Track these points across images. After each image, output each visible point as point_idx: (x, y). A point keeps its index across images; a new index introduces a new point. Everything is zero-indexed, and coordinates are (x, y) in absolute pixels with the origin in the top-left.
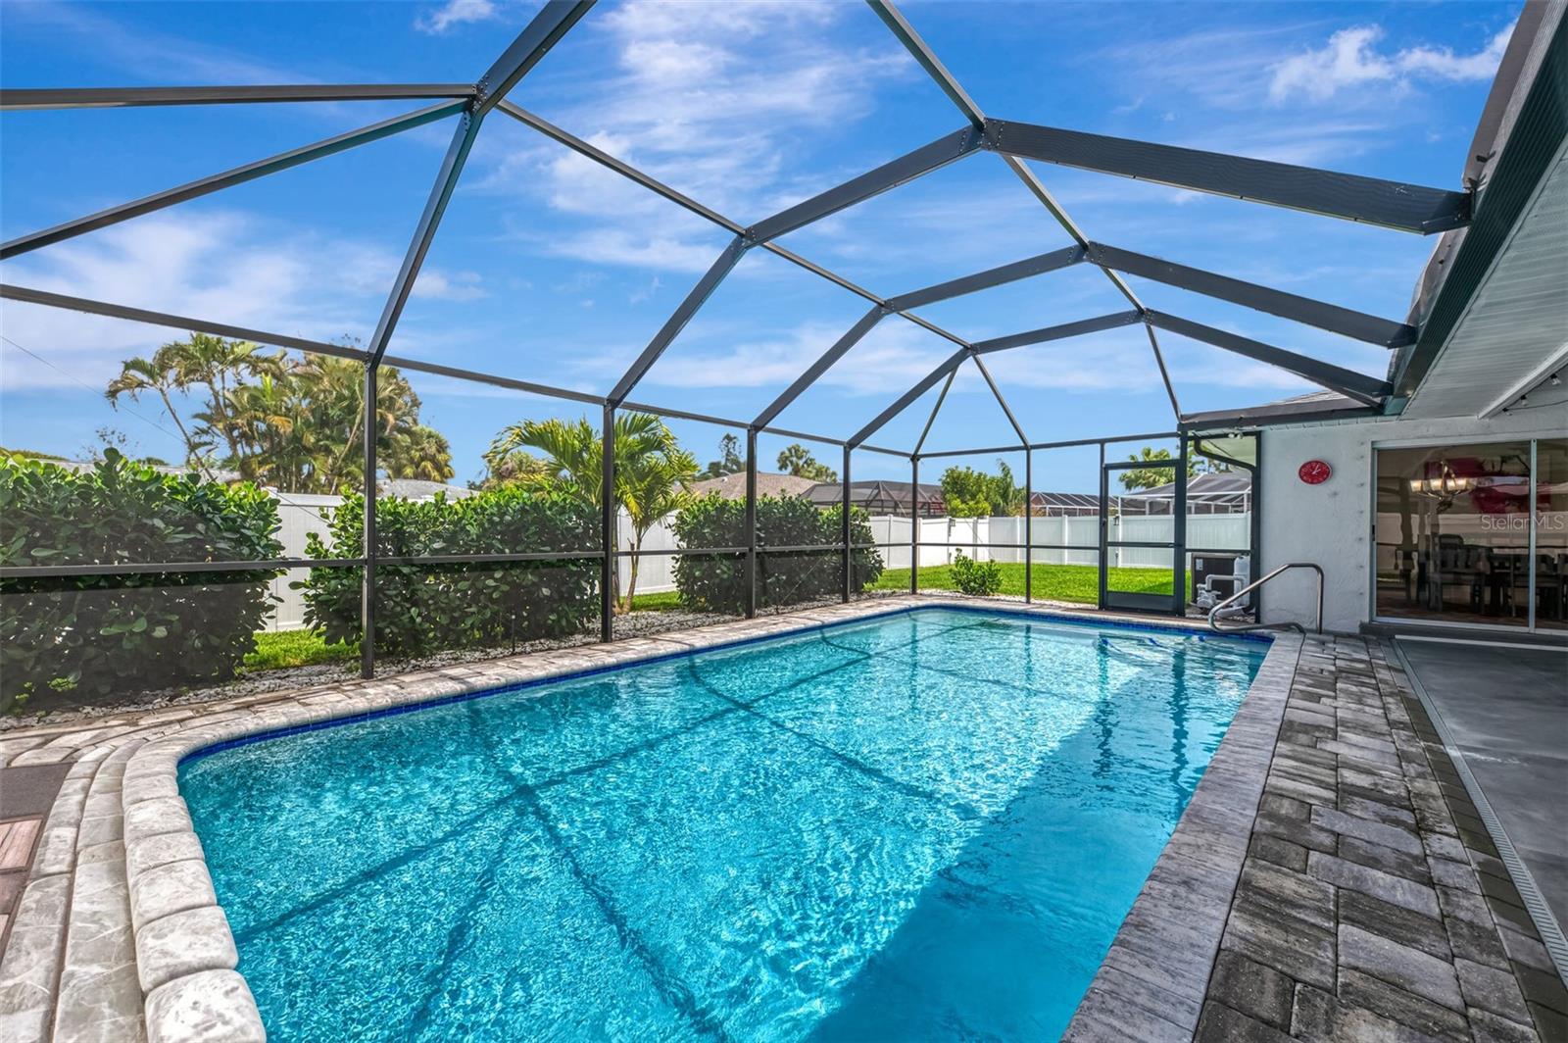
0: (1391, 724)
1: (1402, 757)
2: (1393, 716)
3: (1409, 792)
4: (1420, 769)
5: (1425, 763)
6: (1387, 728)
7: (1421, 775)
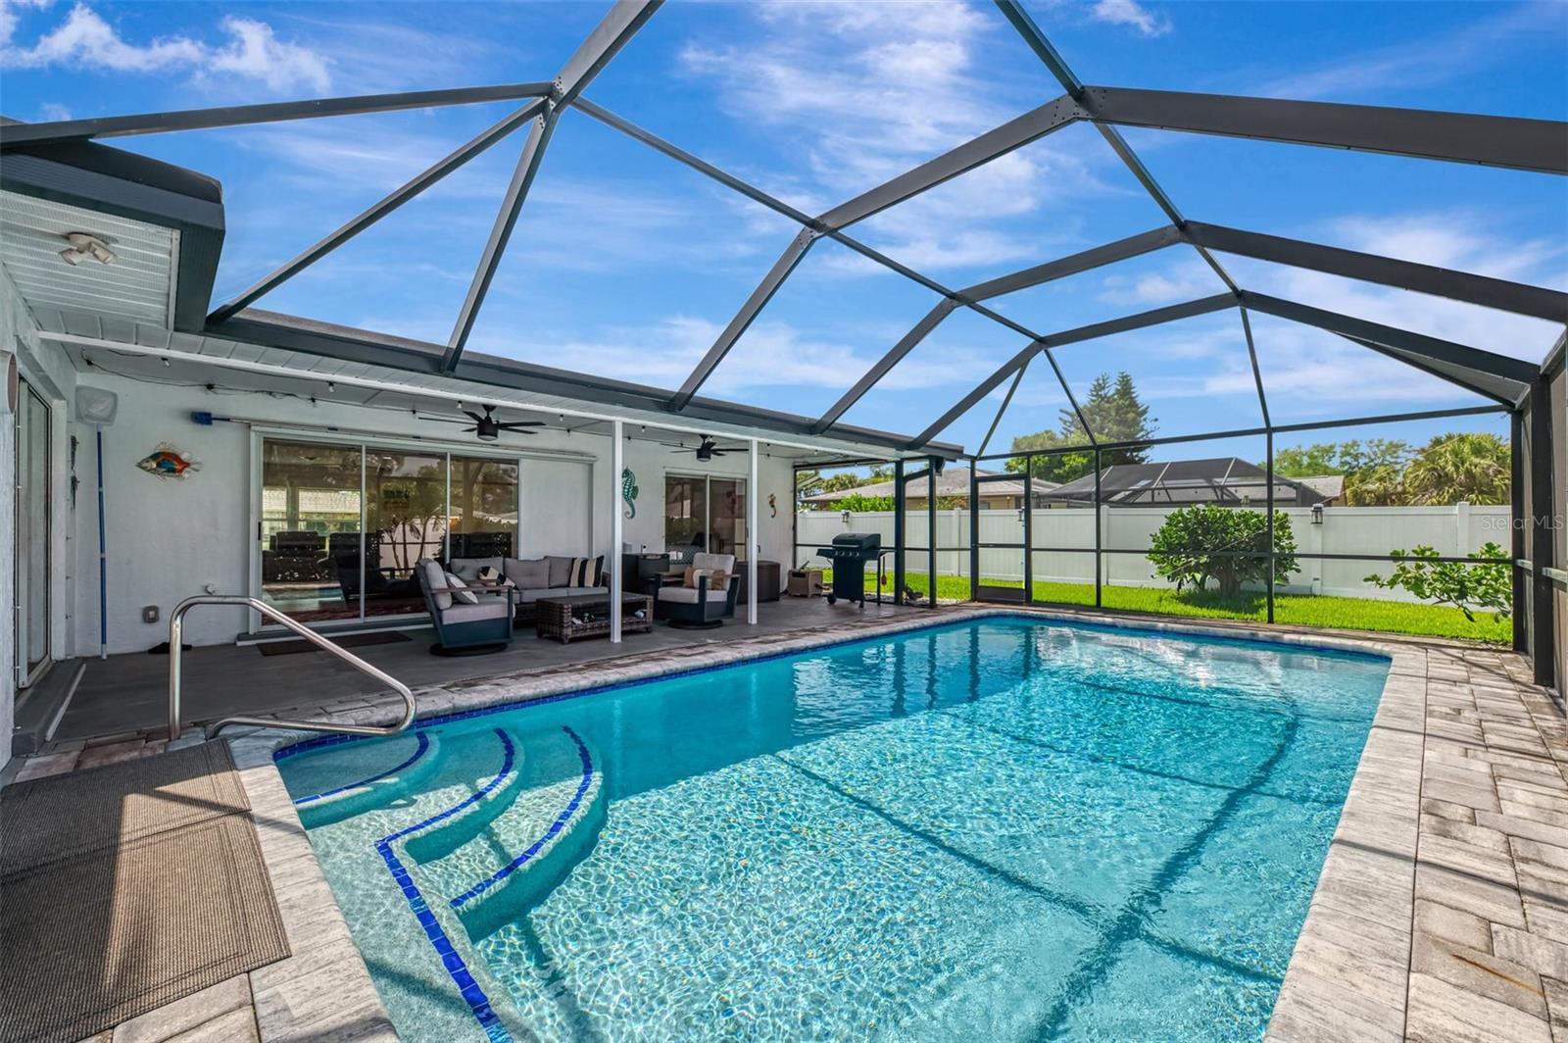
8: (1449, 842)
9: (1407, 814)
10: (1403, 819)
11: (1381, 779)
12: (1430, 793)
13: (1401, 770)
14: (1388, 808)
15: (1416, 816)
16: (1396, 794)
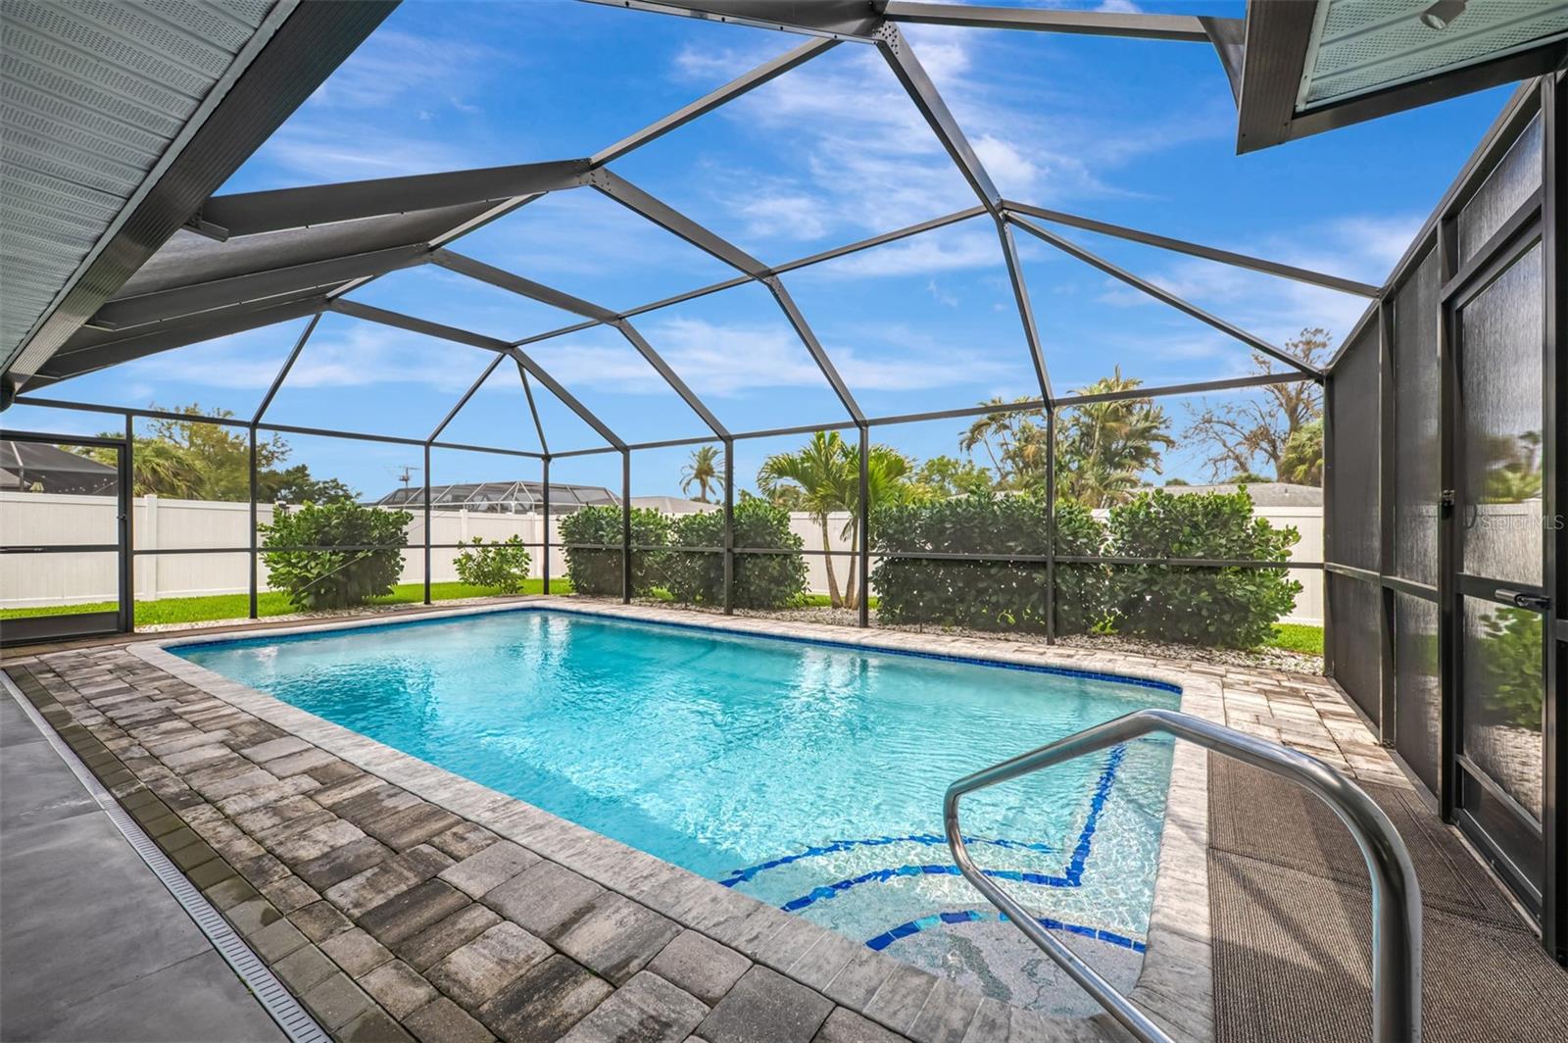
0: (197, 798)
1: (154, 758)
2: (206, 812)
3: (129, 735)
4: (129, 754)
5: (127, 763)
6: (196, 783)
7: (125, 750)
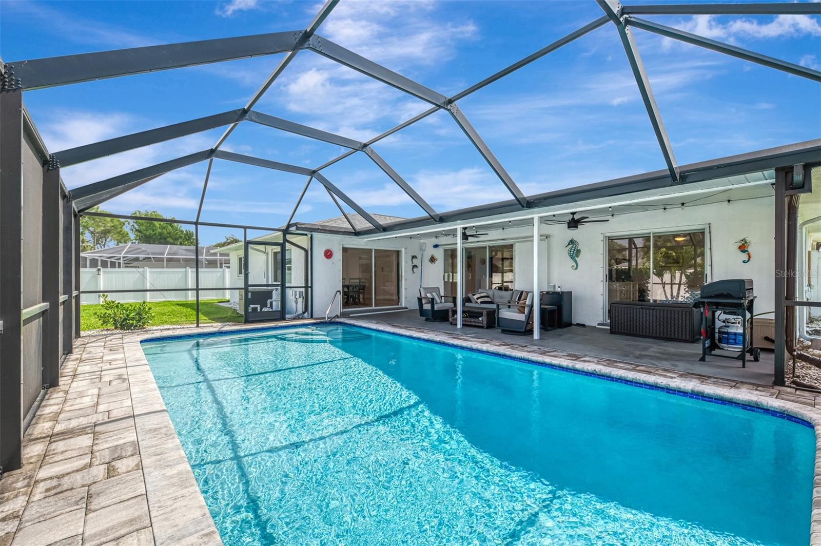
8: (119, 374)
9: (132, 376)
10: (133, 375)
11: (146, 383)
12: (125, 385)
13: (139, 390)
14: (138, 375)
15: (129, 377)
16: (138, 380)
